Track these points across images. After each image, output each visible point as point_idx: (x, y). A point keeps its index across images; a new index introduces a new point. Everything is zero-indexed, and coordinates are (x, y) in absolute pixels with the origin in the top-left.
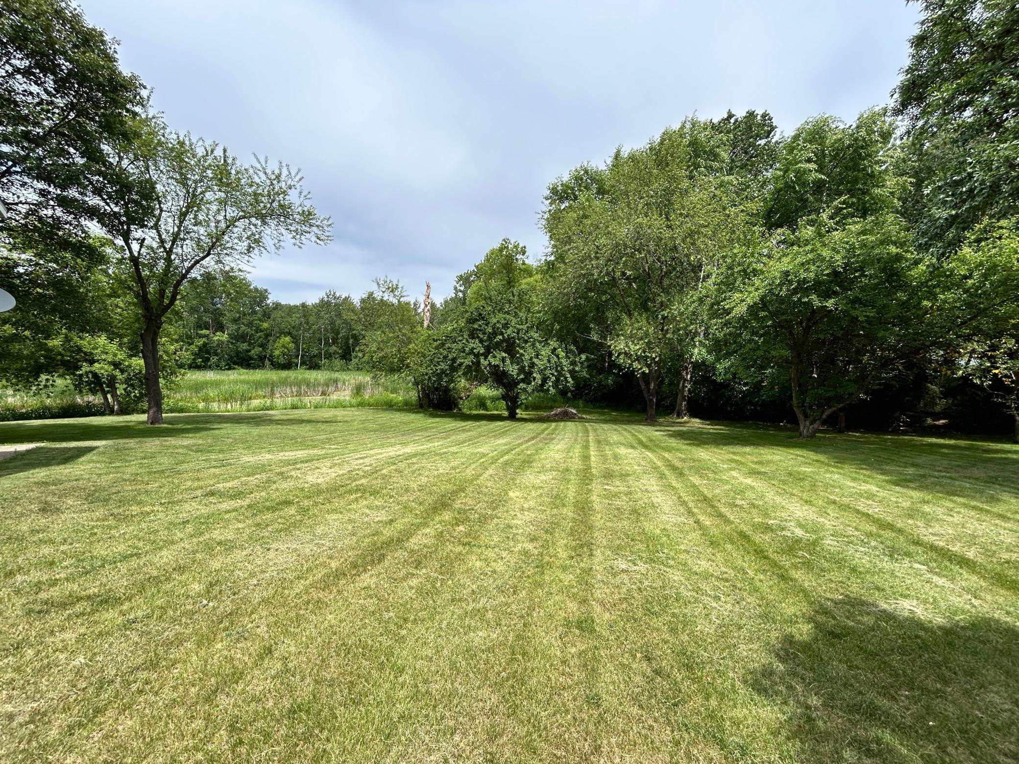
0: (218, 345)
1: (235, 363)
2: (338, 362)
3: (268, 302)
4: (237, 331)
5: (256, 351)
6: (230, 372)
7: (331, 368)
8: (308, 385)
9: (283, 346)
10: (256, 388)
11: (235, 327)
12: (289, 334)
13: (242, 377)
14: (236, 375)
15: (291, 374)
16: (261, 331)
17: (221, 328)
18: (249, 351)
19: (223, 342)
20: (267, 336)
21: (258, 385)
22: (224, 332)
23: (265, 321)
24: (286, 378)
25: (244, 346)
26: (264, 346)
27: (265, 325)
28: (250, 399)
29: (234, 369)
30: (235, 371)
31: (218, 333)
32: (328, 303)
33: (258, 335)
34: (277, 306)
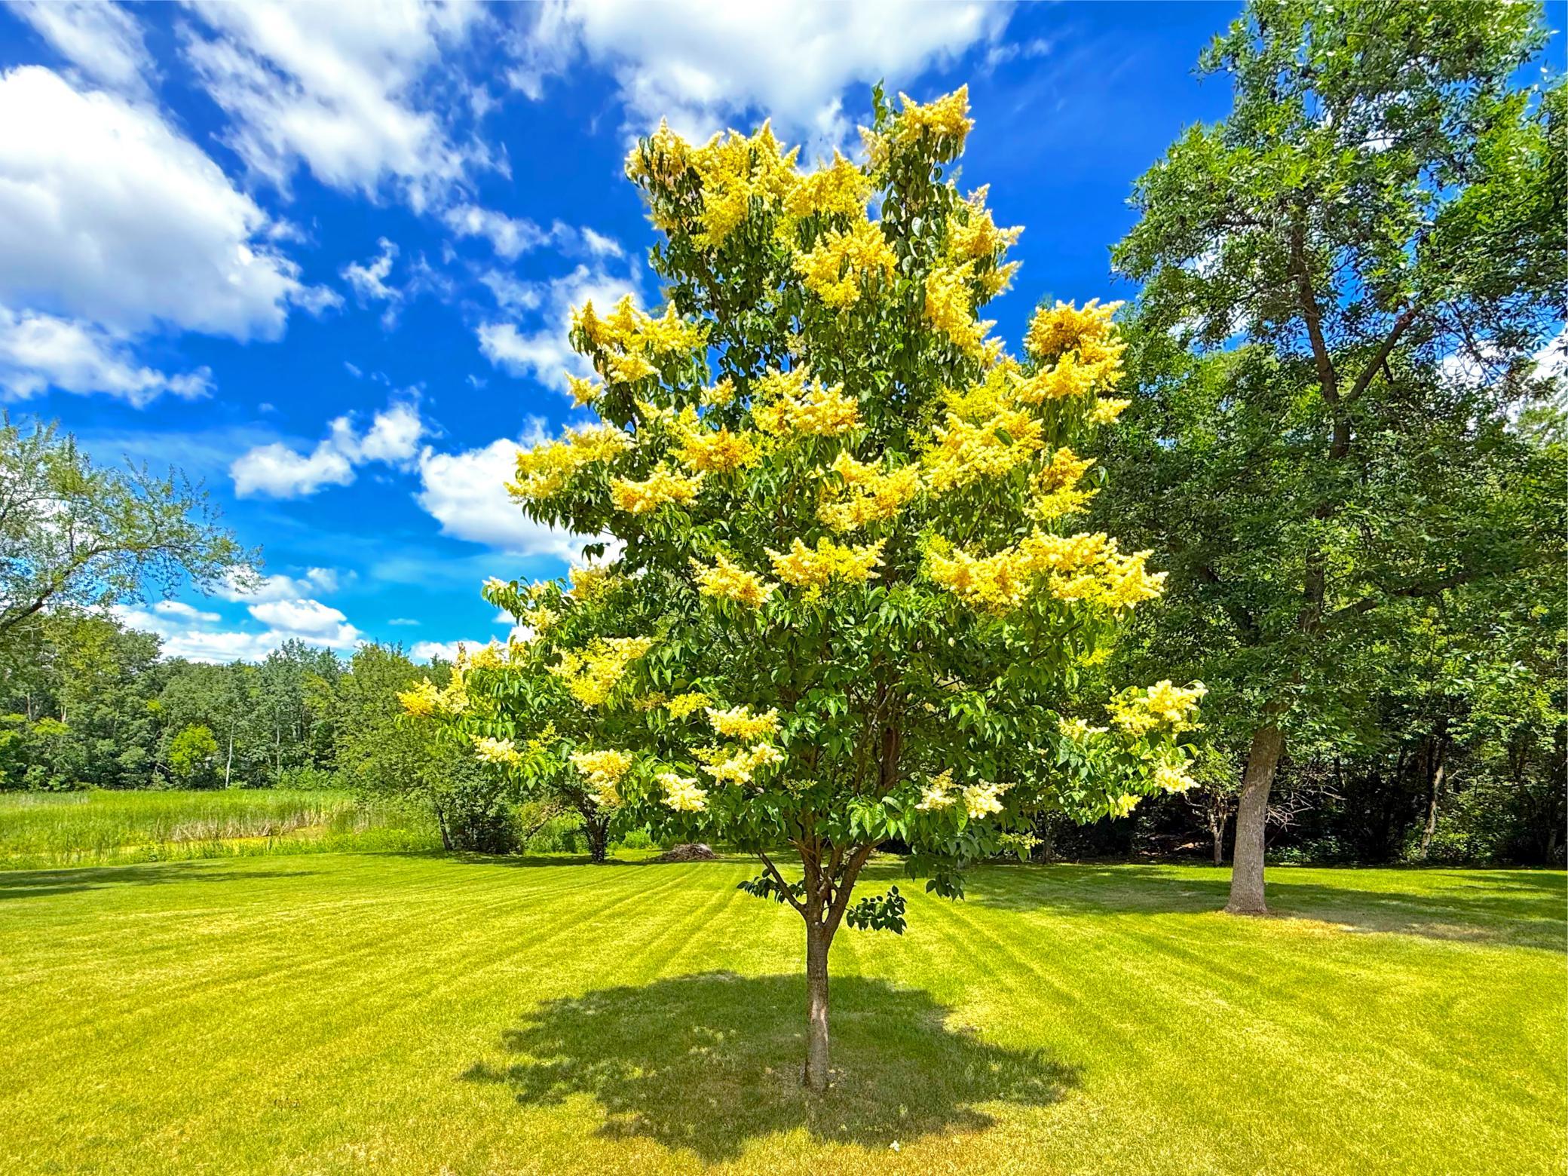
0: (46, 744)
1: (83, 779)
2: (308, 772)
3: (160, 660)
4: (89, 714)
5: (131, 756)
6: (71, 794)
7: (294, 785)
8: (242, 817)
9: (193, 746)
10: (131, 826)
11: (84, 707)
12: (207, 721)
13: (100, 806)
14: (86, 800)
15: (207, 799)
16: (144, 716)
17: (52, 709)
18: (117, 755)
19: (55, 737)
20: (157, 725)
21: (133, 819)
22: (58, 718)
23: (153, 697)
24: (197, 808)
25: (105, 746)
26: (149, 746)
27: (154, 705)
28: (118, 844)
29: (83, 788)
30: (86, 793)
31: (45, 721)
32: (289, 666)
33: (137, 723)
34: (179, 667)
